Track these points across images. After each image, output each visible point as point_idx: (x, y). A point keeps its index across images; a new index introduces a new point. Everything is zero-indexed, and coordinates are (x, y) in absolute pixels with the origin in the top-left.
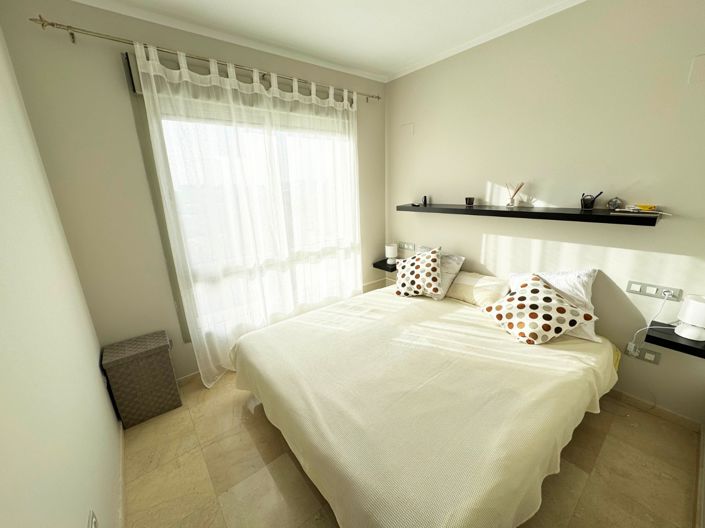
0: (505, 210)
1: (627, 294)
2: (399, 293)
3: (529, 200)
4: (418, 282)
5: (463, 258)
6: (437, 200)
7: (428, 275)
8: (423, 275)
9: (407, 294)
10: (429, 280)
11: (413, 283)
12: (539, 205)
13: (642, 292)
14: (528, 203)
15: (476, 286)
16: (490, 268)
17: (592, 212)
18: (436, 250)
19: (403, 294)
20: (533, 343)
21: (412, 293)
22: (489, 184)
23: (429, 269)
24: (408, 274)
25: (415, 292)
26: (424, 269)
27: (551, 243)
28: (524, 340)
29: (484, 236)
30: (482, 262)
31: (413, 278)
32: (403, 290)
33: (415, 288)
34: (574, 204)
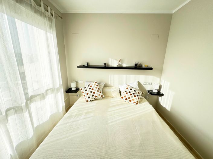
0: (116, 67)
1: (144, 86)
2: (87, 101)
3: (122, 64)
4: (95, 95)
5: (105, 83)
6: (92, 64)
7: (98, 91)
8: (96, 92)
9: (91, 101)
10: (99, 93)
11: (93, 96)
12: (124, 65)
13: (146, 85)
14: (121, 65)
15: (111, 91)
16: (112, 85)
17: (137, 67)
18: (96, 81)
19: (89, 101)
20: (138, 104)
21: (93, 99)
22: (110, 59)
23: (97, 89)
24: (89, 93)
25: (94, 99)
26: (95, 90)
27: (128, 75)
28: (135, 104)
29: (110, 75)
30: (110, 83)
31: (92, 94)
32: (89, 100)
33: (94, 97)
34: (133, 65)
